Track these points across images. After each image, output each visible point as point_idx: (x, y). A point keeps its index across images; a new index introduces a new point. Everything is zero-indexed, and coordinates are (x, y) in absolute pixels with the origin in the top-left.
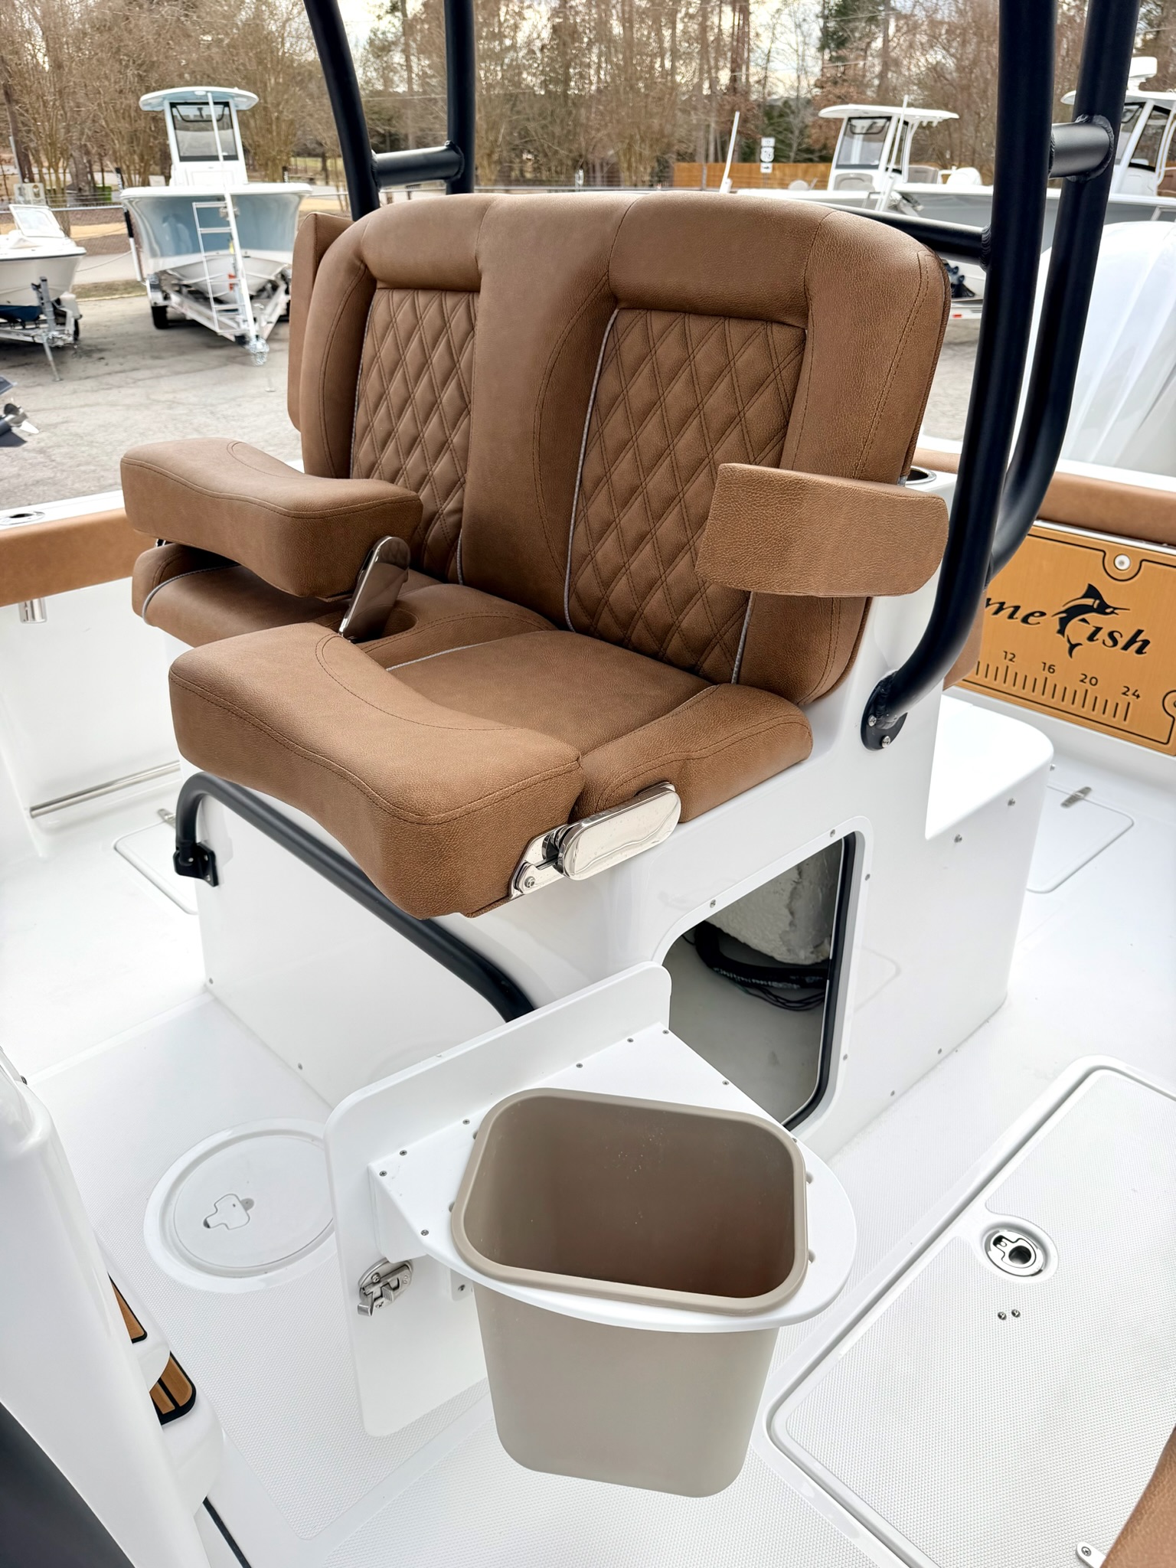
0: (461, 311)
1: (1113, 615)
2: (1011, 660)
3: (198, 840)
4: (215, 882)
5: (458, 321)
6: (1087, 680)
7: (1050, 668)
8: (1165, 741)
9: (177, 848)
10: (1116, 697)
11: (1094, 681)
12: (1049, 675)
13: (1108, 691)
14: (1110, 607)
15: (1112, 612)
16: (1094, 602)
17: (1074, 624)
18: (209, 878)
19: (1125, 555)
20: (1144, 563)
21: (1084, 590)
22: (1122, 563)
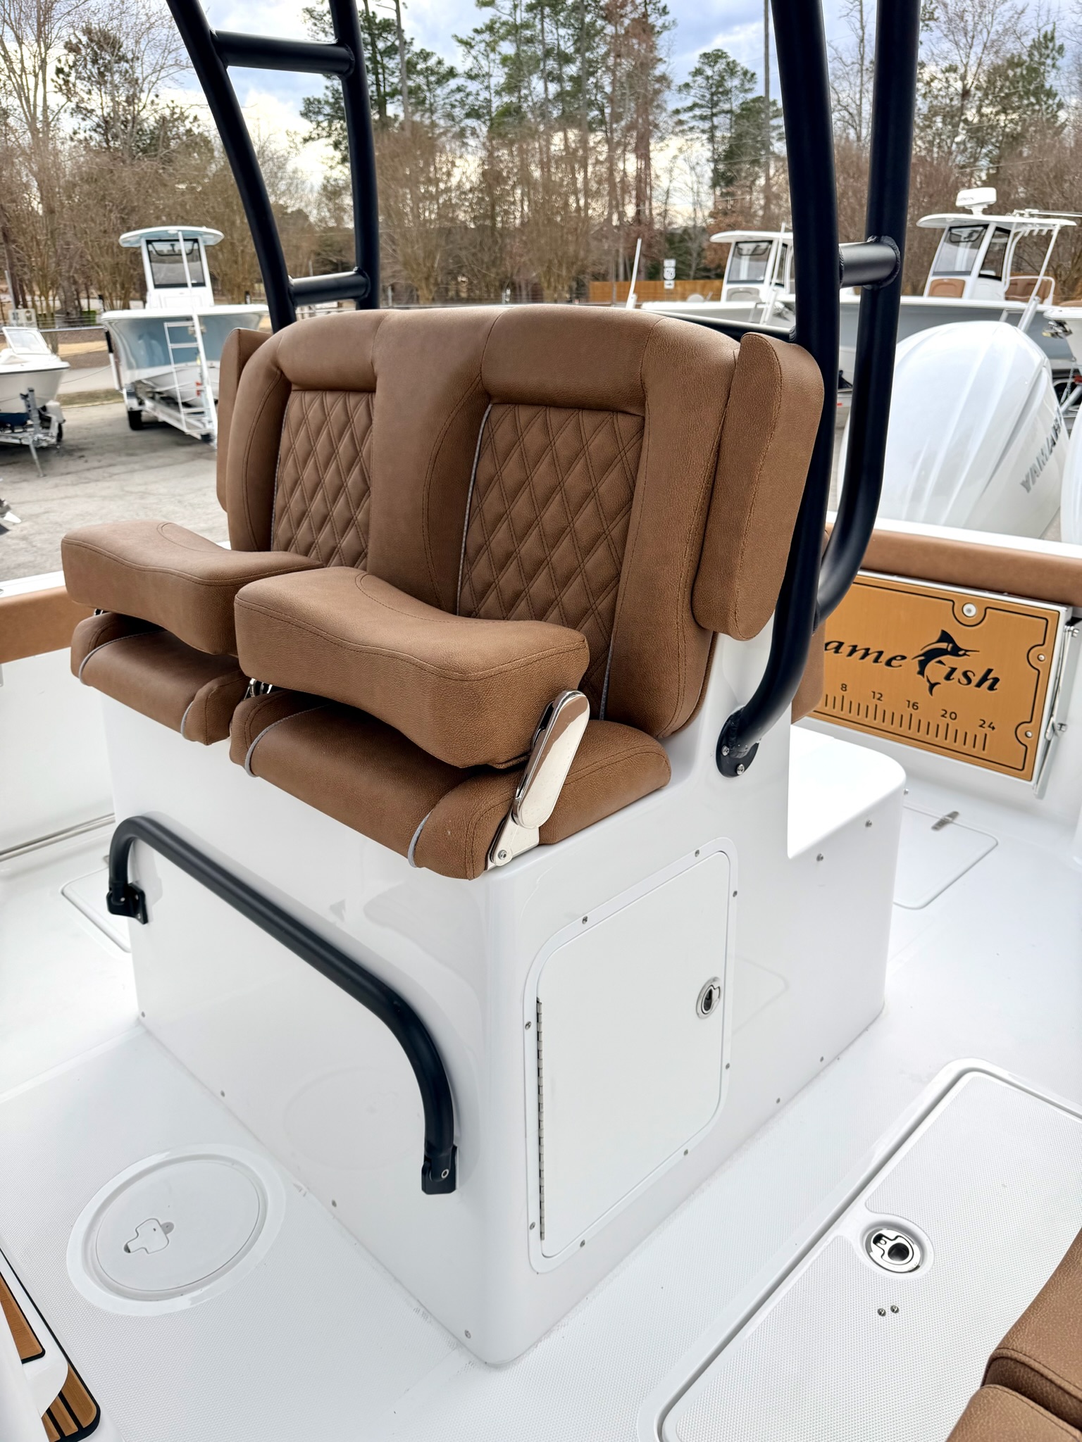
0: (362, 407)
1: (965, 657)
2: (879, 699)
3: (130, 881)
4: (145, 920)
5: (359, 416)
6: (948, 715)
7: (914, 705)
8: (1021, 768)
9: (110, 889)
10: (973, 730)
11: (953, 716)
12: (913, 712)
13: (967, 724)
14: (962, 650)
15: (964, 654)
16: (947, 646)
17: (932, 665)
18: (139, 916)
19: (971, 604)
20: (988, 610)
21: (938, 635)
22: (969, 611)
